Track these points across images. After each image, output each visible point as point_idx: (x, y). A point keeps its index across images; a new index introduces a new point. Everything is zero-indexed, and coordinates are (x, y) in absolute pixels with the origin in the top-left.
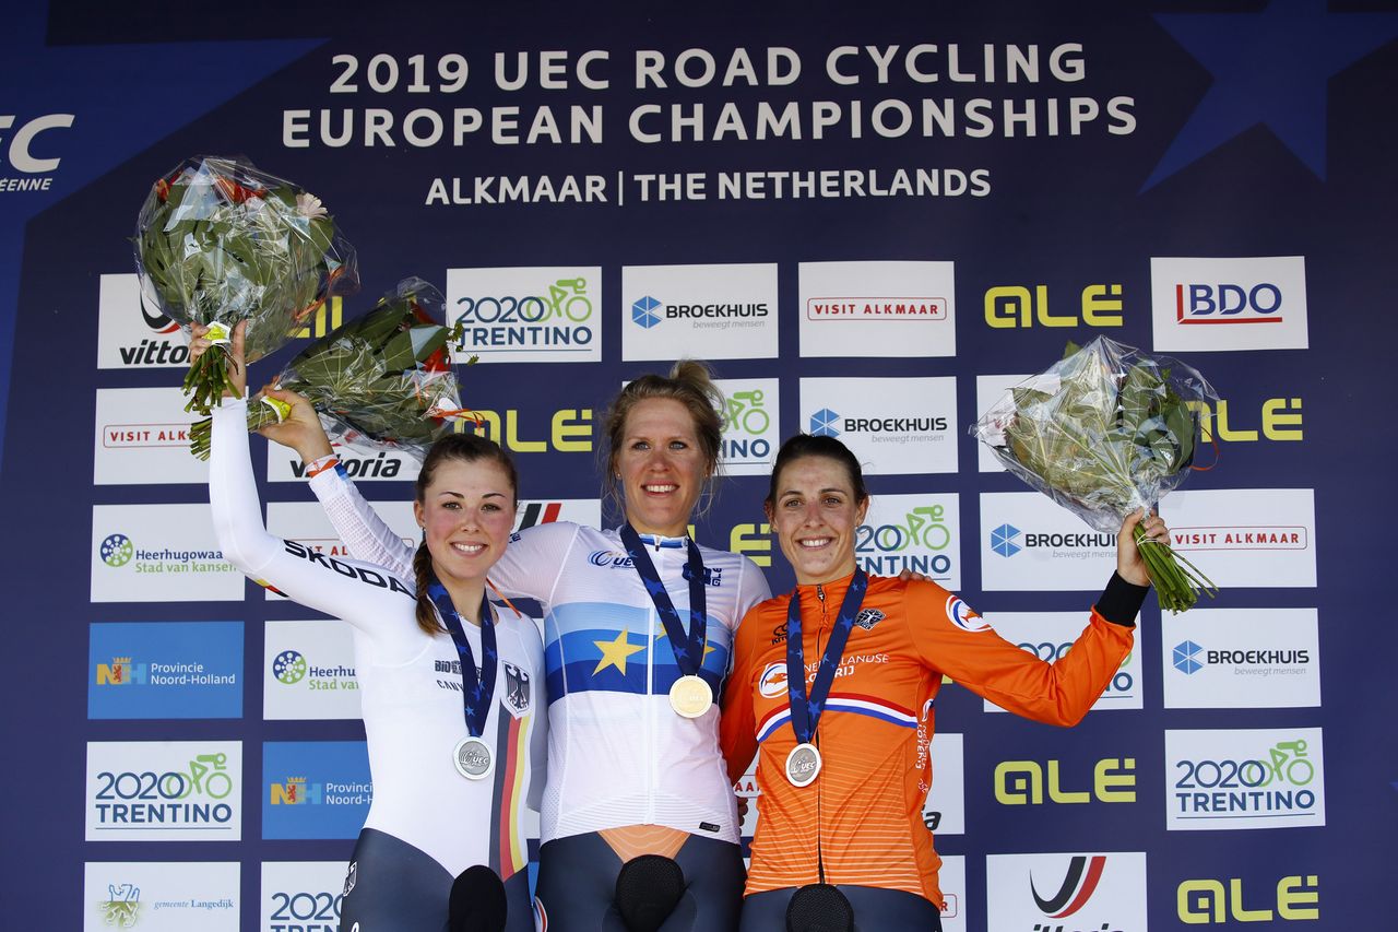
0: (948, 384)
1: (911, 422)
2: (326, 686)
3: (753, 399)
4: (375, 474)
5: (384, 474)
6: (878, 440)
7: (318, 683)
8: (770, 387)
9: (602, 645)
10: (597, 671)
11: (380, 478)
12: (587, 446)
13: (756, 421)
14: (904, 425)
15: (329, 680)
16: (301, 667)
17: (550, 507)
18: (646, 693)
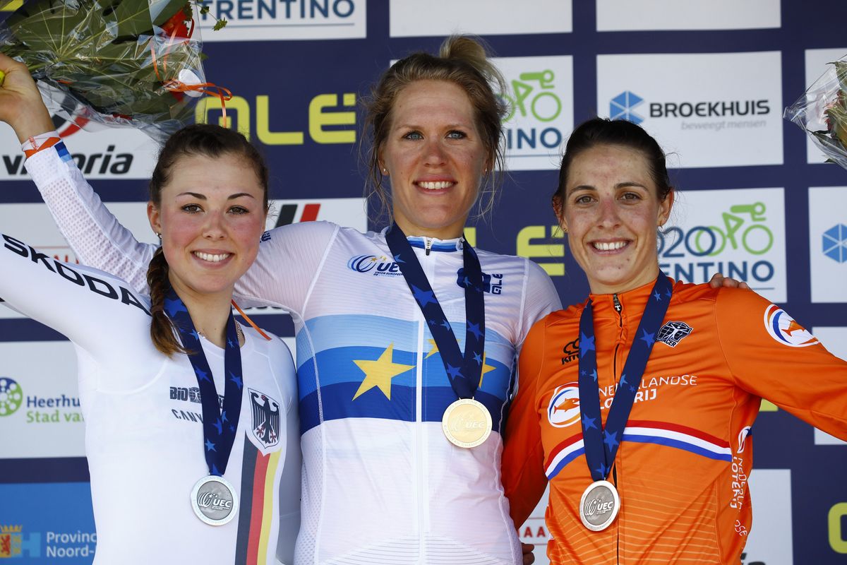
0: (771, 61)
1: (728, 105)
2: (46, 419)
3: (542, 81)
4: (103, 170)
5: (114, 170)
6: (689, 127)
7: (37, 415)
8: (562, 66)
9: (363, 365)
10: (357, 395)
11: (108, 175)
12: (349, 137)
13: (546, 107)
14: (719, 109)
15: (49, 411)
16: (17, 397)
17: (308, 207)
18: (415, 420)
